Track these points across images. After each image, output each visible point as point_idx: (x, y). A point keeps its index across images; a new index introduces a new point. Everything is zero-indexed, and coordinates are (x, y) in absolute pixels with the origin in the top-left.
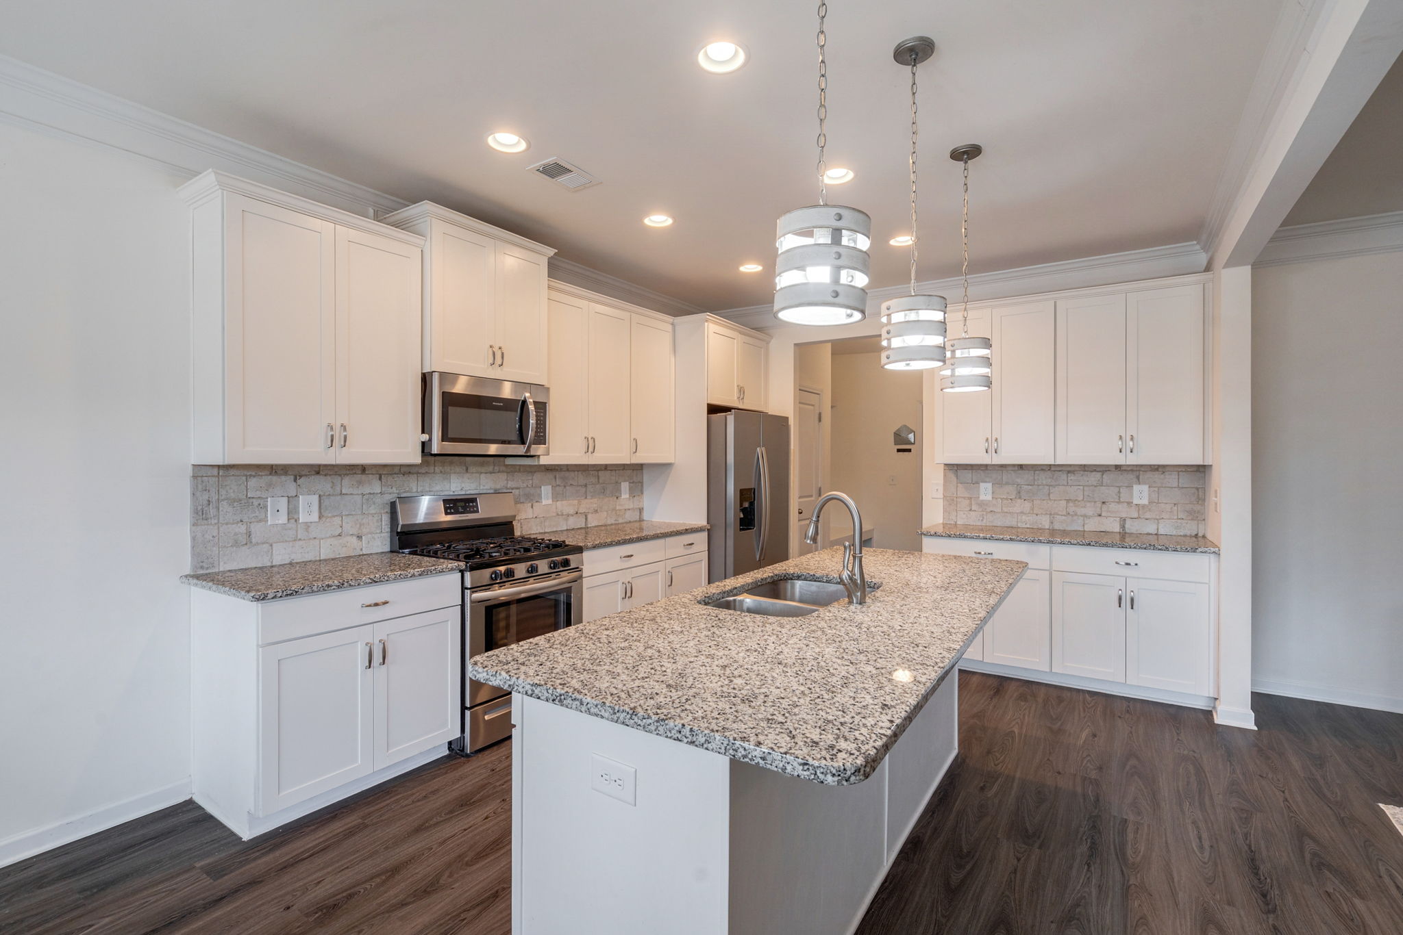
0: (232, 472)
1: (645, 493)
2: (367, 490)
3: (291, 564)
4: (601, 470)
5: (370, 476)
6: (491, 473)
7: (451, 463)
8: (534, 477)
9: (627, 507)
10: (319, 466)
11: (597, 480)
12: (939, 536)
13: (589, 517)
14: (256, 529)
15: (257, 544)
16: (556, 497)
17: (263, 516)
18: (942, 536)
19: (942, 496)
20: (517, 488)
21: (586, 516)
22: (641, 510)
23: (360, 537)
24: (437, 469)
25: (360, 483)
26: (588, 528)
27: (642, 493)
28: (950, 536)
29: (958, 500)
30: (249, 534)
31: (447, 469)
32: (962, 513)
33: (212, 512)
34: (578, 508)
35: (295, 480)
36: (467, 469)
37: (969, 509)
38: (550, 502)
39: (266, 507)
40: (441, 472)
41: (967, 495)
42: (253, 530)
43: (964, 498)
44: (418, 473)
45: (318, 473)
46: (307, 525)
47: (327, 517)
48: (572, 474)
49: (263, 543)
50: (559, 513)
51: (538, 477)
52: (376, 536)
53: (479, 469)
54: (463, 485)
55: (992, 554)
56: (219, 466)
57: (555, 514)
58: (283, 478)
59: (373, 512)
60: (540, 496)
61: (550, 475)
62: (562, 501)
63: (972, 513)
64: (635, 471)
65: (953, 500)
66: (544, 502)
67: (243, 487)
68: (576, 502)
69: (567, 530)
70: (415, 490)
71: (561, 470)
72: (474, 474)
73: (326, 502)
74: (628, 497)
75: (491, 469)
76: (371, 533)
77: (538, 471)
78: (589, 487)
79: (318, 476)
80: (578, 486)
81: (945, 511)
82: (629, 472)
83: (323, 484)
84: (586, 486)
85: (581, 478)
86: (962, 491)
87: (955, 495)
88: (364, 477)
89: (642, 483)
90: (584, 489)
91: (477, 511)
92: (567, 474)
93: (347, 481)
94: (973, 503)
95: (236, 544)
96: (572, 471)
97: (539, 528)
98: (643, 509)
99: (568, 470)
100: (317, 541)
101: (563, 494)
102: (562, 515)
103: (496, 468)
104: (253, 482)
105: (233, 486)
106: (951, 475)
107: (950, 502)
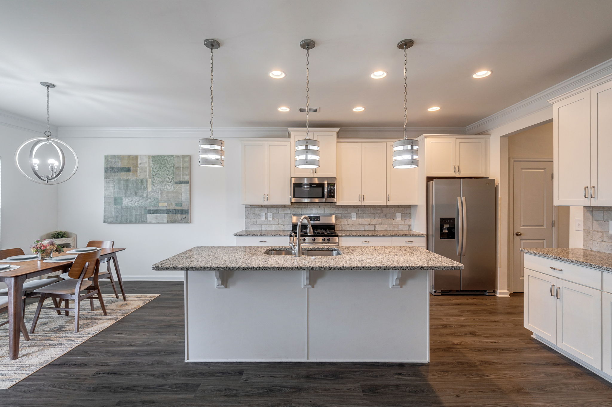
0: (253, 206)
1: (412, 218)
2: (286, 212)
3: (266, 230)
4: (383, 207)
5: (287, 208)
6: (329, 208)
7: (313, 205)
8: (348, 210)
9: (400, 224)
10: (273, 205)
11: (381, 212)
12: (530, 253)
13: (377, 226)
14: (258, 220)
15: (258, 224)
16: (358, 217)
17: (259, 218)
18: (532, 253)
19: (582, 230)
20: (340, 214)
21: (375, 226)
22: (410, 226)
23: (284, 225)
24: (308, 207)
25: (284, 210)
26: (376, 230)
27: (411, 218)
28: (536, 254)
29: (593, 233)
30: (256, 222)
31: (312, 206)
32: (596, 243)
33: (249, 216)
34: (370, 222)
35: (267, 209)
36: (319, 207)
37: (602, 240)
38: (355, 219)
39: (260, 215)
40: (310, 207)
41: (600, 230)
42: (257, 221)
43: (598, 231)
44: (302, 208)
45: (273, 207)
46: (270, 221)
47: (275, 219)
48: (367, 209)
49: (260, 224)
50: (360, 224)
51: (349, 210)
52: (288, 225)
53: (324, 207)
54: (318, 212)
55: (562, 270)
56: (250, 205)
57: (358, 224)
58: (264, 208)
59: (287, 218)
60: (351, 217)
61: (356, 209)
62: (362, 219)
63: (604, 243)
64: (405, 209)
65: (589, 232)
66: (353, 219)
67: (255, 210)
68: (369, 220)
69: (364, 230)
70: (301, 213)
71: (361, 207)
72: (322, 208)
73: (274, 215)
74: (401, 219)
75: (329, 206)
76: (287, 225)
77: (350, 208)
78: (377, 215)
79: (272, 208)
80: (370, 213)
81: (584, 240)
82: (402, 209)
83: (274, 210)
84: (375, 214)
85: (372, 211)
86: (596, 226)
87: (591, 229)
88: (285, 208)
89: (410, 214)
90: (374, 215)
91: (319, 220)
92: (365, 209)
93: (280, 209)
94: (604, 235)
95: (254, 224)
96: (367, 208)
97: (350, 228)
98: (411, 225)
99: (365, 207)
100: (272, 225)
101: (362, 216)
102: (362, 224)
103: (331, 206)
104: (257, 209)
105: (253, 210)
106: (588, 214)
107: (588, 233)
